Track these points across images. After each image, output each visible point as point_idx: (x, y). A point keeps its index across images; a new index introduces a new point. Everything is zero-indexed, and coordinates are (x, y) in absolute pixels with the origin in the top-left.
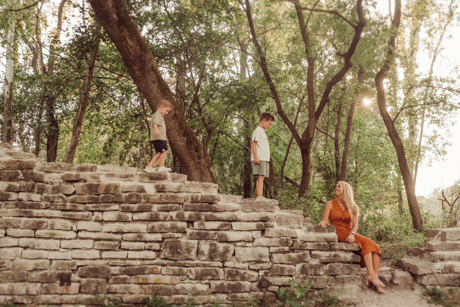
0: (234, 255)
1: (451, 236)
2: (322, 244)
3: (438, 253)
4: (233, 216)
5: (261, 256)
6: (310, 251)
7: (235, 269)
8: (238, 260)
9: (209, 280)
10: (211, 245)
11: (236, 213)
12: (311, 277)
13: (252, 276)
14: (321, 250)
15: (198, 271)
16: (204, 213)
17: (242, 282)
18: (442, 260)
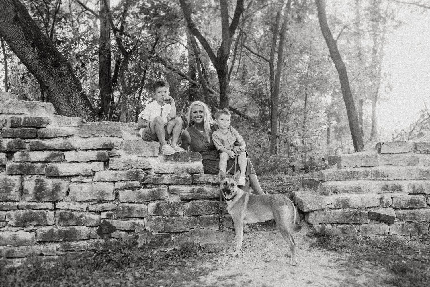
0: (68, 193)
1: (347, 162)
2: (182, 176)
3: (331, 184)
4: (66, 143)
5: (103, 194)
6: (168, 185)
7: (68, 212)
8: (73, 200)
9: (35, 226)
10: (37, 181)
11: (70, 140)
12: (167, 218)
13: (91, 219)
14: (182, 185)
15: (20, 215)
16: (28, 141)
17: (77, 228)
18: (336, 192)
